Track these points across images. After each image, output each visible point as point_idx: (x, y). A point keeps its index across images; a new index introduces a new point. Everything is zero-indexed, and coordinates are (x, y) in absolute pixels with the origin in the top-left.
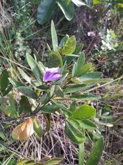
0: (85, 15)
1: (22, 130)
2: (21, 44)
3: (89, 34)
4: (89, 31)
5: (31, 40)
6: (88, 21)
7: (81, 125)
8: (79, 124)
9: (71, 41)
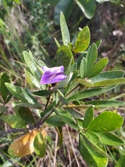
0: (108, 12)
1: (25, 144)
2: (37, 48)
3: (115, 33)
4: (114, 30)
5: (49, 44)
6: (113, 19)
7: (100, 139)
8: (98, 138)
9: (84, 34)
